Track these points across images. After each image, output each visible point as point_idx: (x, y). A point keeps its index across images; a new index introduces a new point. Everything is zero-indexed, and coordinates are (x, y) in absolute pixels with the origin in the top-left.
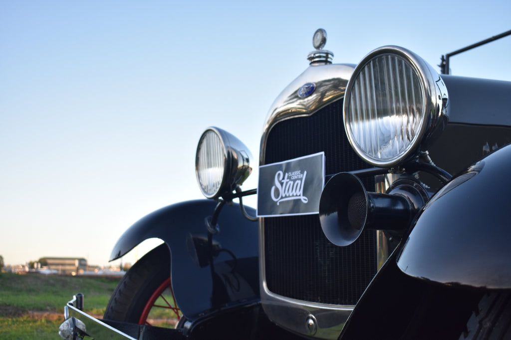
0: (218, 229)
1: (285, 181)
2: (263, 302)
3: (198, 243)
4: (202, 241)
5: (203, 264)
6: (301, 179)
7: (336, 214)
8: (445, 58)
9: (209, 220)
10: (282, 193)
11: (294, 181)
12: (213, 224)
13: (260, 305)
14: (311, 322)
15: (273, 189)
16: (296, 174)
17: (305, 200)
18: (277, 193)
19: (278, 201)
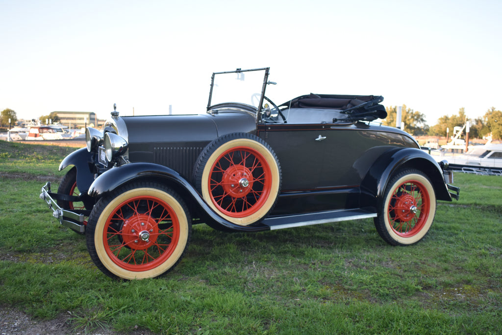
3: (90, 164)
5: (92, 172)
8: (213, 74)
15: (101, 155)
16: (104, 153)
17: (105, 162)
18: (102, 157)
19: (102, 159)
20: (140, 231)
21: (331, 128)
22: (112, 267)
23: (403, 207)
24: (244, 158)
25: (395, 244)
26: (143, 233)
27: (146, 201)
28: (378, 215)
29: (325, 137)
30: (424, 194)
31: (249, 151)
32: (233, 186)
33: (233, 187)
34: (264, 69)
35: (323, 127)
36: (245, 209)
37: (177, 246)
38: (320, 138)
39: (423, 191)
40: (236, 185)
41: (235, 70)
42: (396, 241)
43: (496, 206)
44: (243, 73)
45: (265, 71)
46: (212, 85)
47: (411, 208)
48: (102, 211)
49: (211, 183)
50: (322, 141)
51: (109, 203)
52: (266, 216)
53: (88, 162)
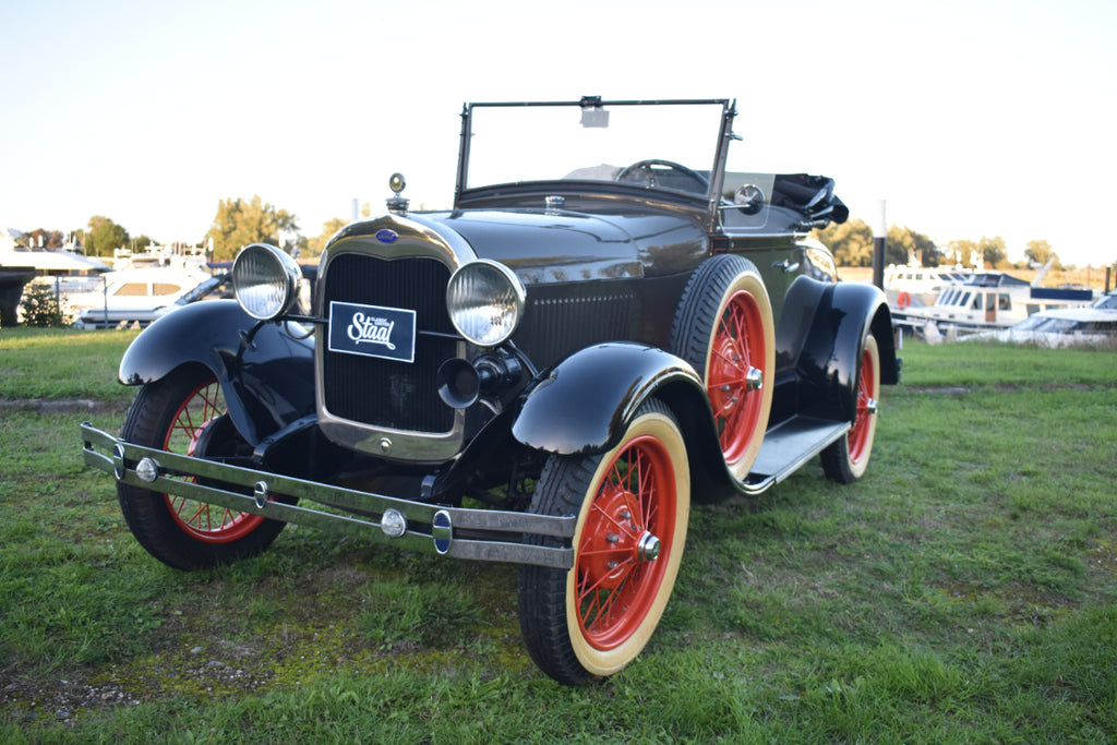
0: (255, 345)
1: (367, 323)
3: (226, 357)
4: (229, 355)
5: (230, 378)
6: (388, 328)
8: (467, 107)
9: (243, 334)
10: (362, 333)
11: (379, 327)
12: (249, 339)
13: (316, 426)
14: (385, 444)
15: (350, 328)
16: (381, 321)
17: (392, 347)
18: (356, 332)
19: (357, 340)
26: (647, 541)
29: (797, 265)
31: (737, 301)
32: (728, 388)
34: (721, 102)
35: (792, 242)
38: (788, 266)
41: (579, 100)
42: (854, 476)
44: (606, 108)
45: (721, 106)
46: (466, 135)
47: (868, 405)
51: (595, 470)
53: (216, 350)
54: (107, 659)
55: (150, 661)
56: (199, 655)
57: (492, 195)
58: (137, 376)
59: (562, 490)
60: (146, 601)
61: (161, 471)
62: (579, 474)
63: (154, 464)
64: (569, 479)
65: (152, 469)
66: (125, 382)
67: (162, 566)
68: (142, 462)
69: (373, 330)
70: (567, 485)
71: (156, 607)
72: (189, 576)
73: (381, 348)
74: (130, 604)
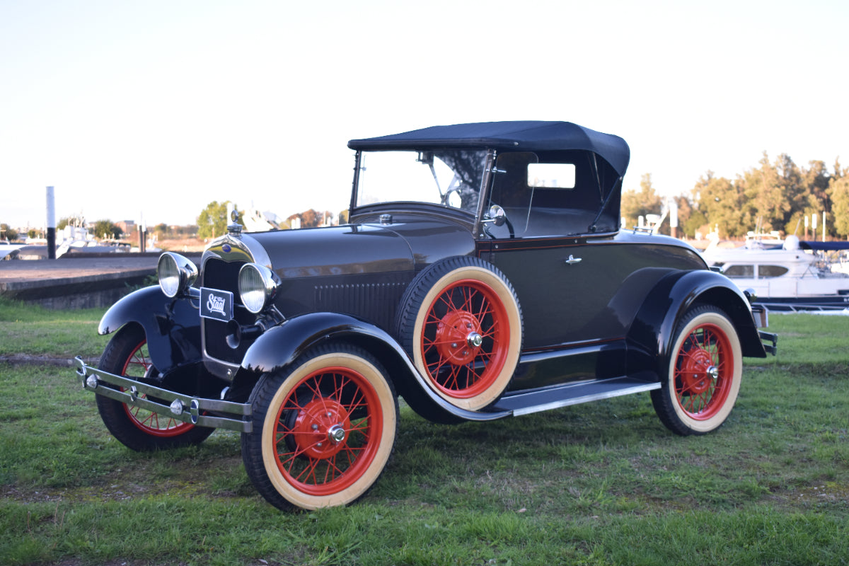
0: (174, 312)
1: (215, 300)
2: (204, 360)
3: (160, 319)
4: (162, 318)
5: (163, 333)
6: (222, 303)
7: (232, 335)
9: (168, 306)
10: (213, 306)
11: (219, 303)
12: (171, 309)
13: (202, 363)
14: (229, 373)
15: (208, 303)
16: (220, 299)
17: (224, 314)
18: (210, 306)
19: (211, 310)
20: (329, 426)
21: (587, 242)
22: (287, 490)
23: (694, 370)
24: (468, 297)
25: (685, 432)
26: (334, 429)
27: (331, 375)
28: (662, 385)
29: (578, 260)
30: (724, 346)
31: (475, 287)
32: (455, 345)
33: (455, 348)
35: (576, 242)
36: (471, 384)
37: (380, 449)
38: (571, 259)
39: (722, 342)
40: (461, 344)
42: (688, 427)
43: (815, 365)
46: (357, 169)
47: (708, 371)
48: (274, 395)
49: (424, 343)
50: (575, 264)
51: (283, 381)
52: (503, 395)
53: (155, 315)
54: (64, 486)
55: (87, 489)
56: (114, 489)
57: (369, 212)
58: (108, 328)
59: (261, 392)
60: (106, 464)
61: (99, 382)
62: (271, 383)
63: (96, 377)
64: (265, 386)
65: (95, 381)
66: (101, 333)
67: (125, 447)
68: (91, 376)
69: (217, 305)
70: (263, 389)
71: (109, 466)
72: (139, 454)
73: (219, 315)
74: (95, 463)
